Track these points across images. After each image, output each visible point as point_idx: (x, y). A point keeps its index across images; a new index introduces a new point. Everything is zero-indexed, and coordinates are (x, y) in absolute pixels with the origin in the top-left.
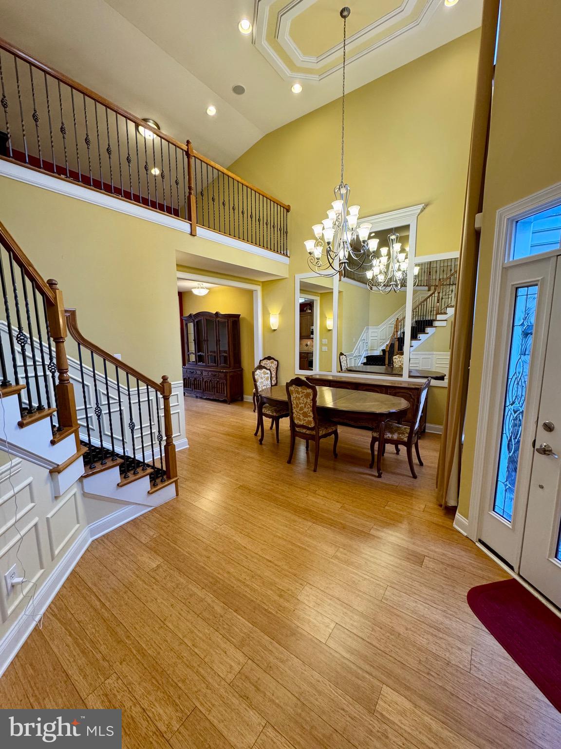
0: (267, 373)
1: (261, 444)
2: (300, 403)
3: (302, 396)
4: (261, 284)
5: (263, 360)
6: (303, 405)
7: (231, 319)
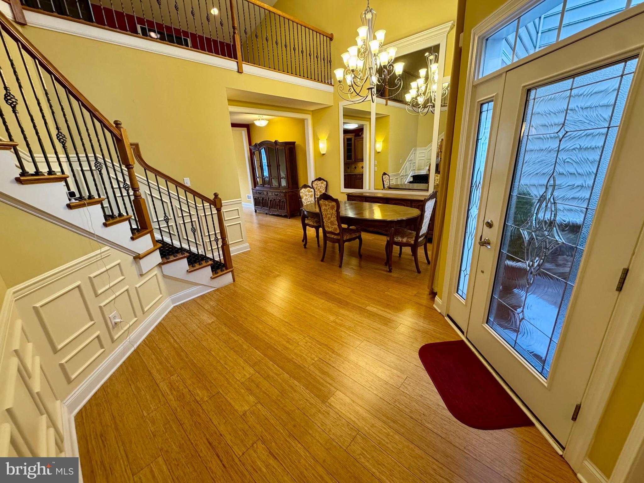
0: (311, 191)
1: (305, 247)
2: (328, 214)
3: (328, 208)
4: (311, 113)
5: (315, 181)
6: (330, 216)
7: (288, 146)
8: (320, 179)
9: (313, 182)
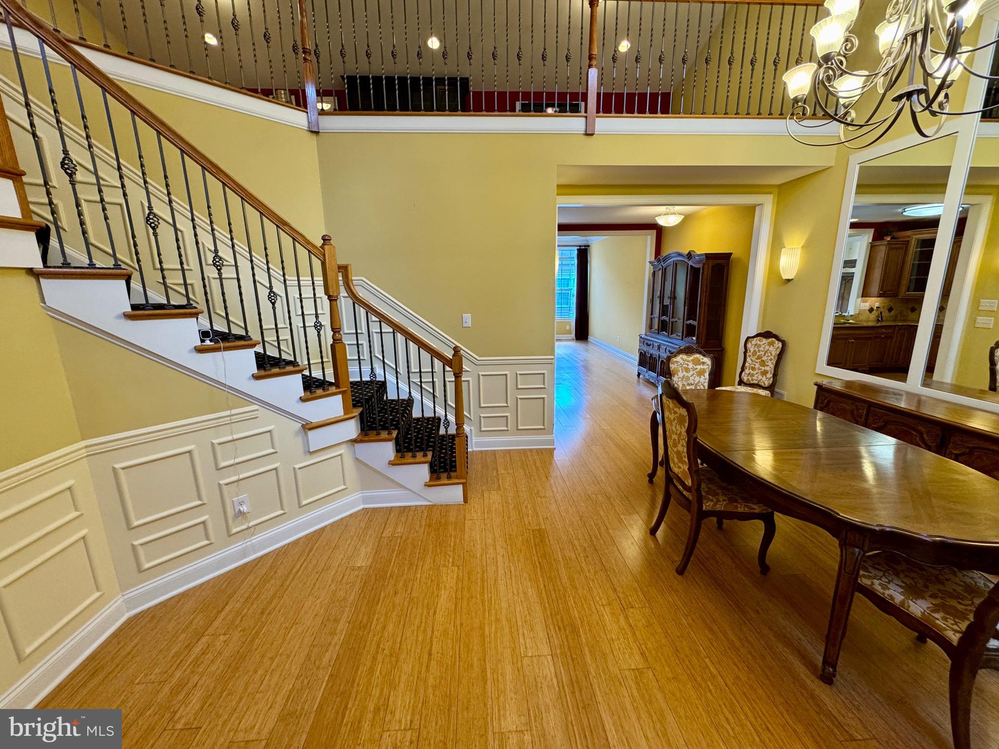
1: (651, 481)
3: (674, 419)
4: (776, 191)
5: (754, 337)
7: (711, 263)
8: (767, 335)
9: (748, 338)
